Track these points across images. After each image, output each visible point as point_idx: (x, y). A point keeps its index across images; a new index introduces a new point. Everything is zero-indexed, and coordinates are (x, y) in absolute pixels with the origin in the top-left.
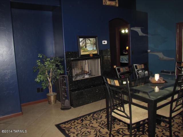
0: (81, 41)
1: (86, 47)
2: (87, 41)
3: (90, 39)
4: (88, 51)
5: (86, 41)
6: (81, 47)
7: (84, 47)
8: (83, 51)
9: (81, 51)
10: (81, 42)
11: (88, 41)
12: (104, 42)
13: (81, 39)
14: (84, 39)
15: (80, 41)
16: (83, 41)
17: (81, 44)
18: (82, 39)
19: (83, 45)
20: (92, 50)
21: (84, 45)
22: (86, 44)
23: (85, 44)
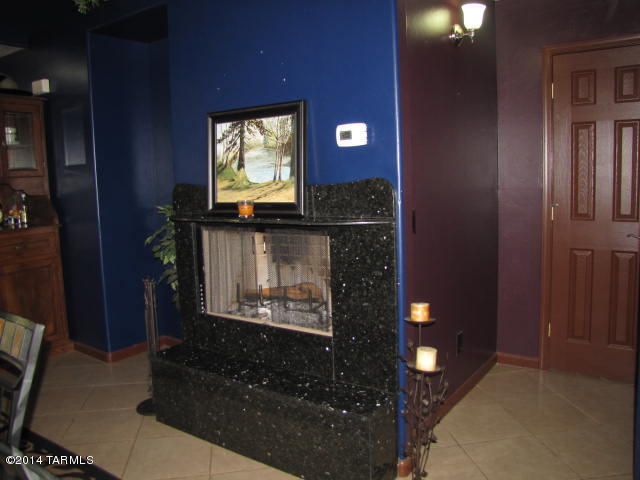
0: (224, 136)
1: (241, 166)
2: (246, 134)
3: (265, 121)
4: (249, 186)
5: (242, 132)
6: (221, 165)
7: (235, 165)
8: (226, 183)
9: (220, 185)
10: (220, 141)
11: (253, 135)
12: (347, 135)
13: (222, 128)
14: (234, 127)
15: (219, 136)
16: (230, 138)
17: (220, 148)
18: (229, 124)
19: (231, 155)
20: (268, 185)
21: (234, 158)
22: (241, 150)
23: (236, 149)
